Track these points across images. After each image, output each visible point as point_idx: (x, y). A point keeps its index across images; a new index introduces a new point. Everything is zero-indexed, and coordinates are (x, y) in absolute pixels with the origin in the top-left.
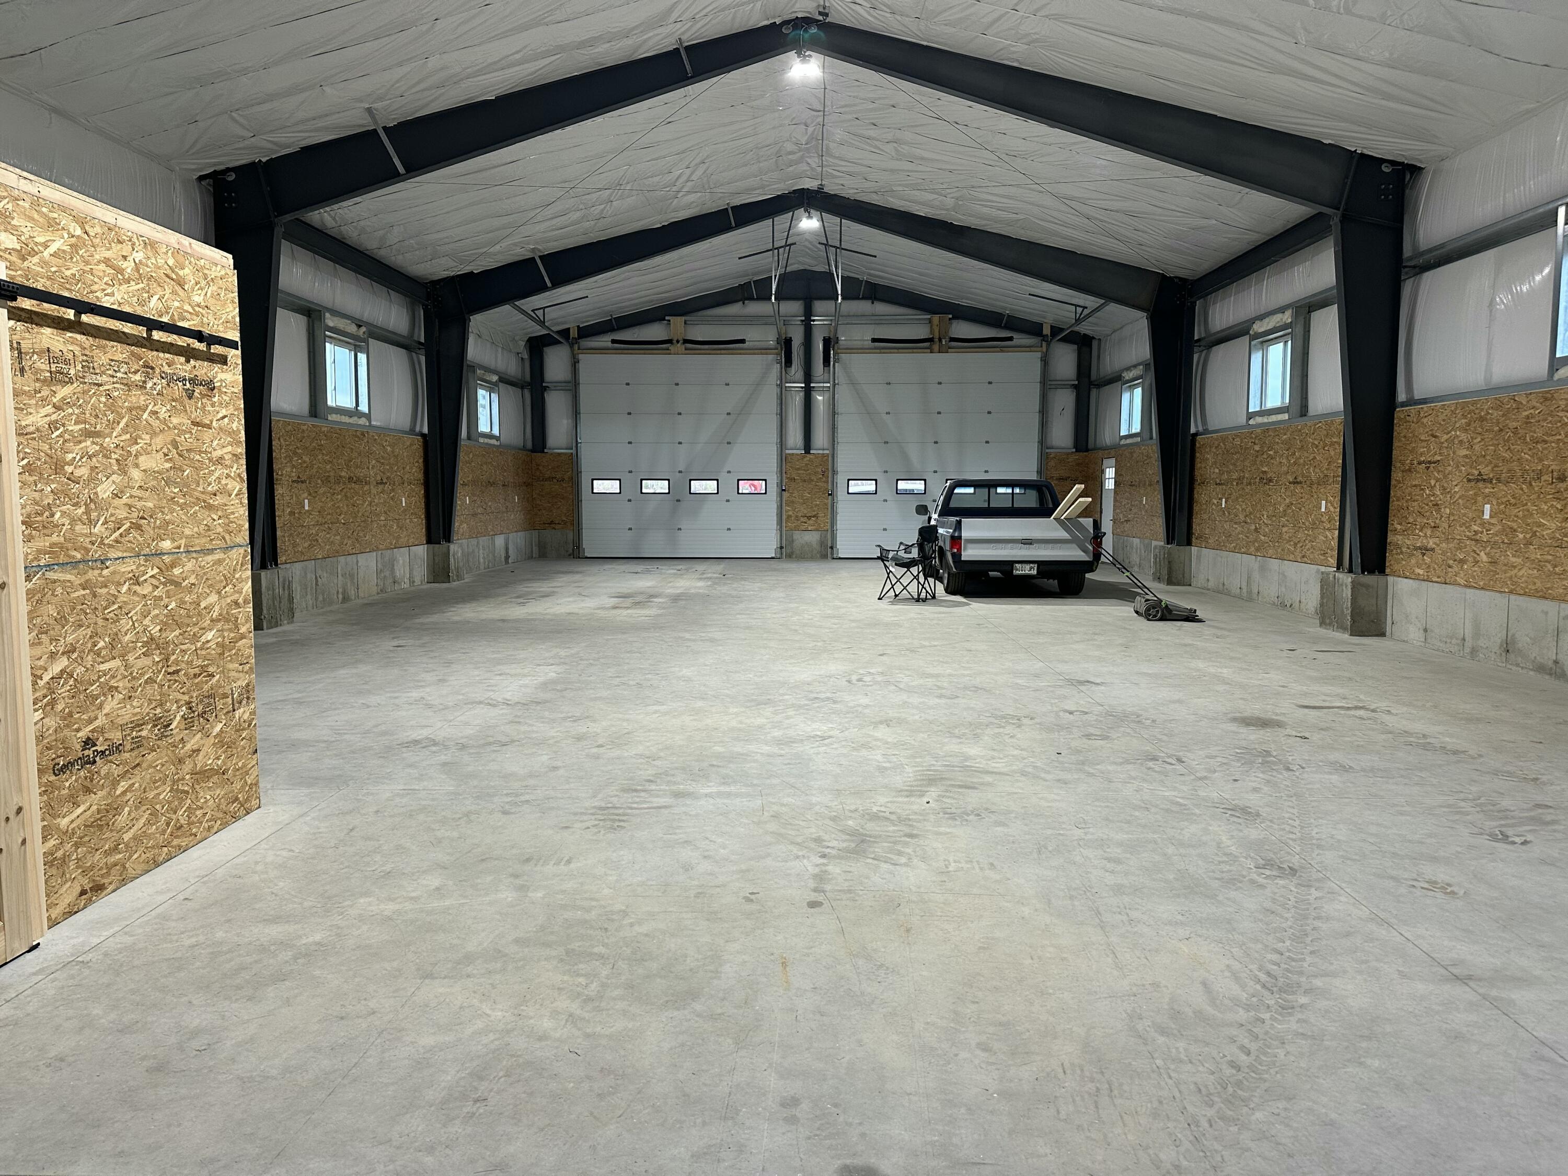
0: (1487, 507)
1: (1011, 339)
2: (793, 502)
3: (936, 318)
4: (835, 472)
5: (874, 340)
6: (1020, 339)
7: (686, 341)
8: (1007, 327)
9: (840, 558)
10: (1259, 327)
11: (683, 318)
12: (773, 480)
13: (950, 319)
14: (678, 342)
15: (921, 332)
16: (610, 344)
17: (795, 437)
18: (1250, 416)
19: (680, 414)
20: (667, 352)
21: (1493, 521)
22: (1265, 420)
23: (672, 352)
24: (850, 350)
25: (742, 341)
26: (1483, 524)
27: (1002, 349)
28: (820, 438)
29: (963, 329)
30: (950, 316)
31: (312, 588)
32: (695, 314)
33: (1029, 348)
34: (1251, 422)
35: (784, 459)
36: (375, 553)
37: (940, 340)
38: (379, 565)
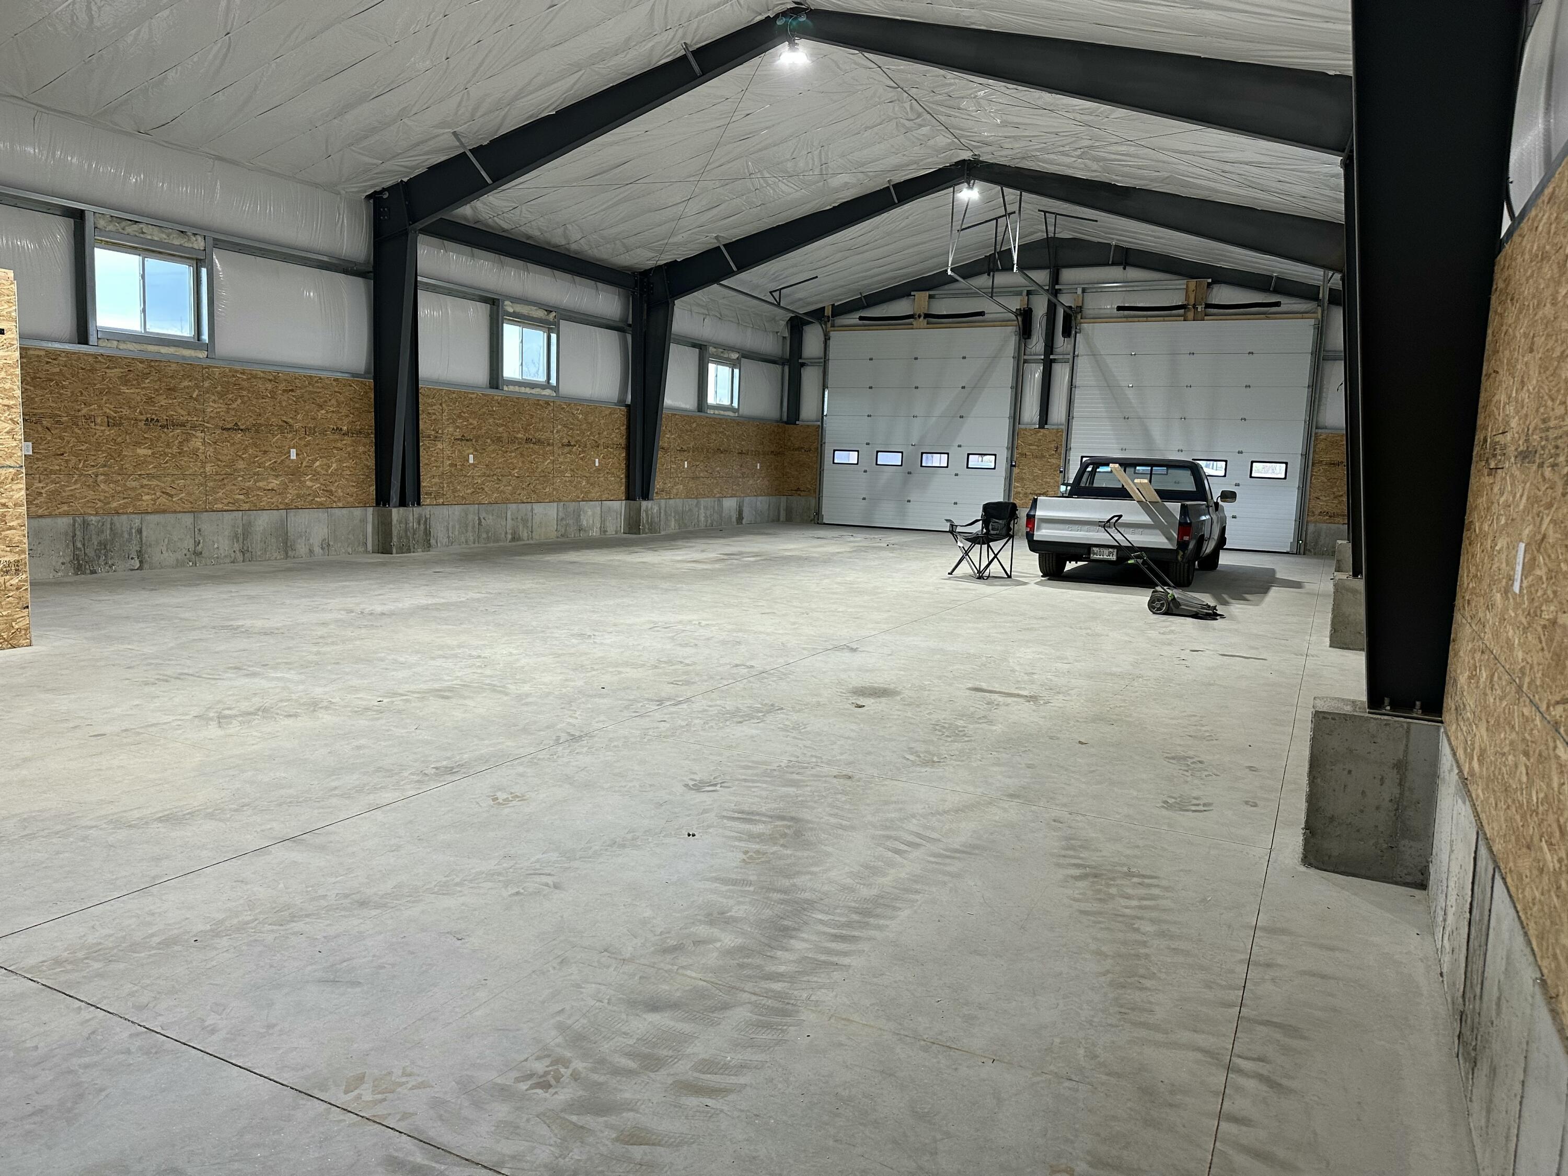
1: (1277, 304)
2: (1023, 479)
3: (1193, 283)
4: (1068, 449)
5: (1120, 308)
6: (1288, 304)
7: (927, 316)
8: (1276, 291)
11: (927, 293)
12: (1003, 455)
13: (1209, 285)
14: (919, 316)
15: (1177, 299)
16: (857, 321)
17: (1031, 412)
19: (917, 388)
20: (910, 326)
23: (915, 326)
24: (1098, 318)
25: (981, 314)
27: (1267, 316)
28: (1058, 413)
29: (1224, 294)
30: (1210, 280)
31: (474, 527)
32: (946, 287)
33: (1302, 314)
35: (1014, 433)
36: (555, 504)
37: (1194, 306)
38: (560, 514)
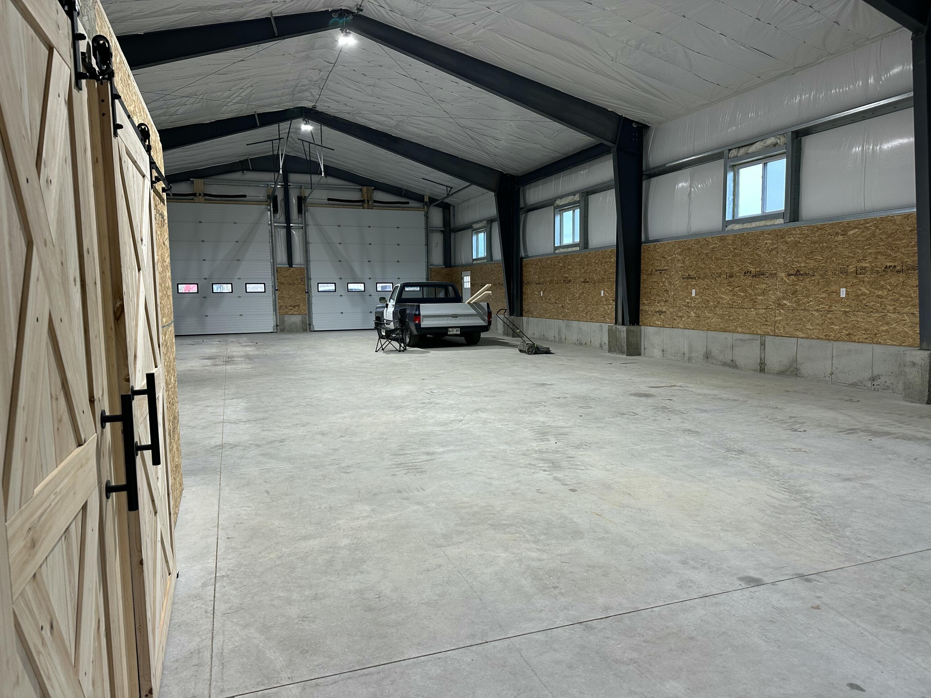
0: (694, 291)
1: (408, 203)
2: (283, 297)
3: (365, 189)
4: (309, 278)
5: (329, 199)
6: (413, 204)
7: (206, 195)
8: (405, 196)
9: (315, 331)
10: (559, 202)
11: (203, 180)
12: (270, 284)
13: (373, 189)
14: (200, 195)
15: (356, 196)
17: (282, 257)
18: (556, 248)
19: (203, 241)
20: (193, 201)
21: (697, 297)
22: (565, 250)
23: (196, 201)
24: (315, 205)
25: (245, 196)
26: (692, 299)
27: (403, 209)
28: (298, 258)
29: (380, 196)
32: (210, 178)
33: (417, 209)
34: (557, 251)
35: (276, 271)
37: (368, 202)
